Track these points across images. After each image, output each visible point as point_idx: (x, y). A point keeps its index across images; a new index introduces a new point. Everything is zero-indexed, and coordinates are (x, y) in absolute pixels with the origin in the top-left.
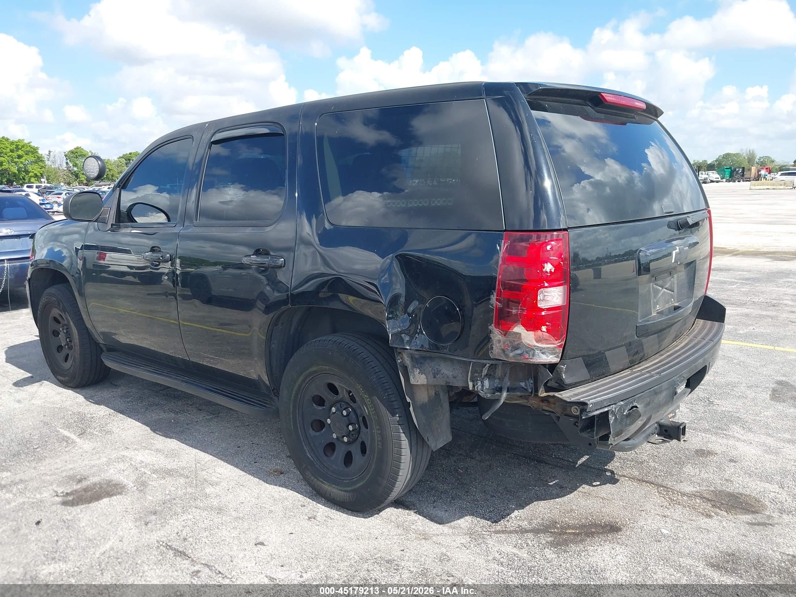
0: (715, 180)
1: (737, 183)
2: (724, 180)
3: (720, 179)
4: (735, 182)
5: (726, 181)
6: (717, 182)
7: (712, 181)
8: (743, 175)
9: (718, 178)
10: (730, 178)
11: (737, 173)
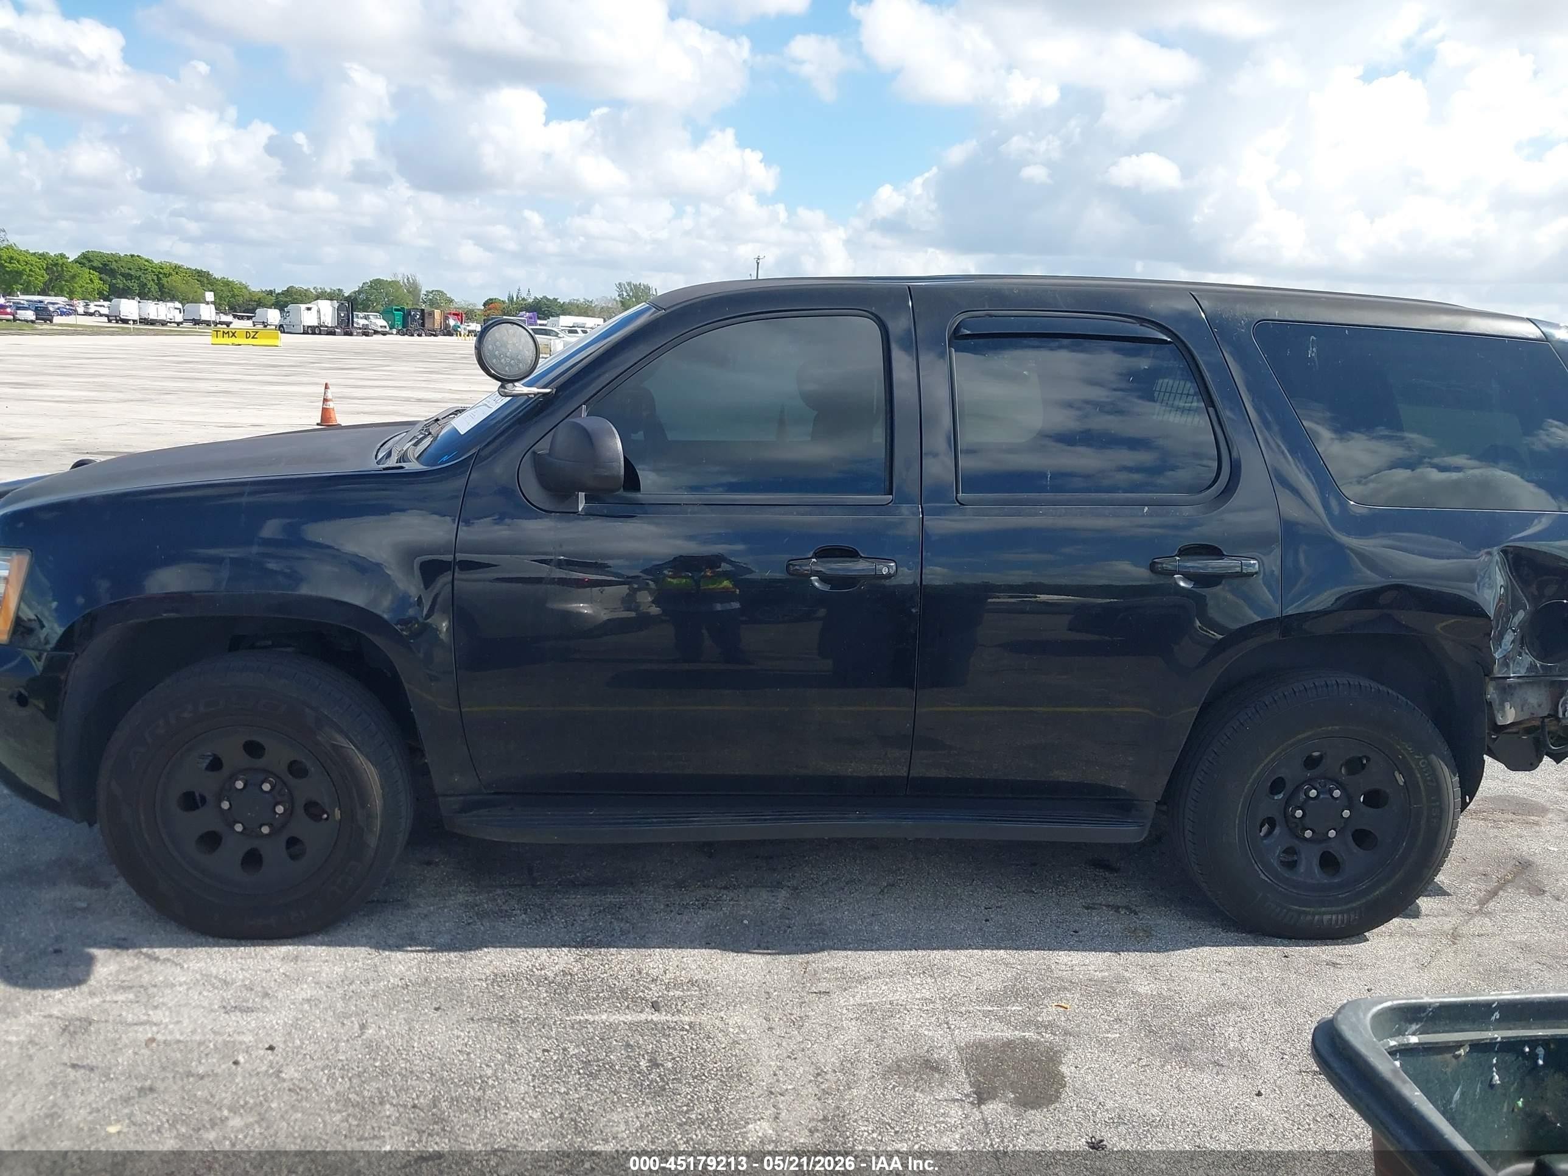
0: (380, 330)
1: (416, 338)
2: (394, 331)
3: (388, 329)
4: (412, 335)
5: (398, 333)
6: (384, 334)
7: (376, 332)
8: (423, 325)
9: (385, 327)
10: (404, 327)
11: (413, 320)
